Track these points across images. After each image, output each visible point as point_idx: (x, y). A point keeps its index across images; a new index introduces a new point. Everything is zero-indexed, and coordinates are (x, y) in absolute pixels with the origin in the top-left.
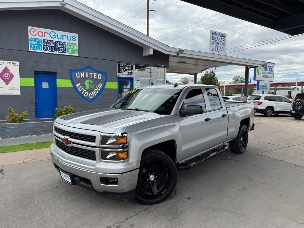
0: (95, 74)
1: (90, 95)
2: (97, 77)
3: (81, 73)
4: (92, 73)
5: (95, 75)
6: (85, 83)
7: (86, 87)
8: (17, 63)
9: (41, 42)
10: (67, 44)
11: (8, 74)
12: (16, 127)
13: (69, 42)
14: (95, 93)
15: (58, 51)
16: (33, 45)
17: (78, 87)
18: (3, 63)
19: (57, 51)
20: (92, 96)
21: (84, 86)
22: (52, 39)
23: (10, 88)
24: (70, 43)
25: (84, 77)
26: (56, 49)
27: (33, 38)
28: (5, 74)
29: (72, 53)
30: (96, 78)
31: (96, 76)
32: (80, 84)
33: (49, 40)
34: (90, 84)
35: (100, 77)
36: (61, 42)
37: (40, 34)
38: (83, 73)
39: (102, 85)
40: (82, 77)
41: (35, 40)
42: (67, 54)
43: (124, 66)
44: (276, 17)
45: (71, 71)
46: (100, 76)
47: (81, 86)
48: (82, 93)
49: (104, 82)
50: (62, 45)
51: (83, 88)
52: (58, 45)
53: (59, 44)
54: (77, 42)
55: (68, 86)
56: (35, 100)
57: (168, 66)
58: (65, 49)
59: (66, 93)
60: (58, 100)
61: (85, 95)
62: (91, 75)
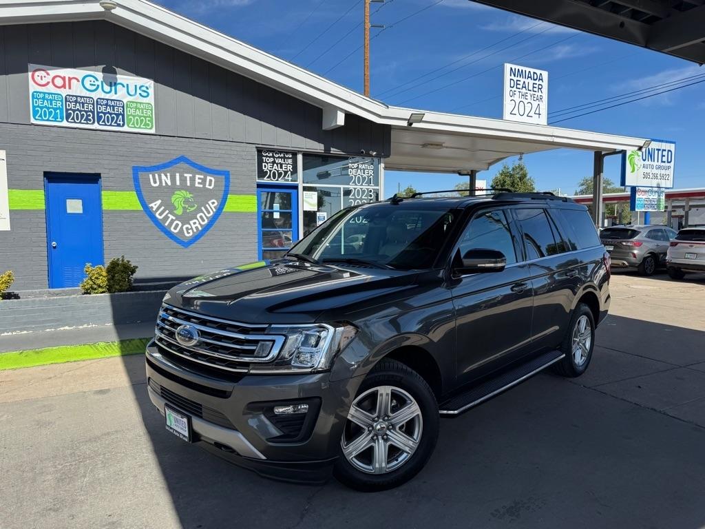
0: (197, 176)
1: (187, 229)
2: (204, 185)
3: (163, 175)
4: (191, 175)
5: (199, 178)
6: (173, 199)
7: (175, 209)
8: (2, 154)
9: (62, 101)
10: (127, 104)
13: (131, 99)
14: (200, 224)
15: (104, 121)
16: (42, 108)
17: (154, 210)
19: (101, 123)
20: (190, 231)
21: (171, 208)
22: (87, 94)
24: (133, 102)
25: (169, 183)
26: (99, 118)
27: (40, 93)
29: (140, 128)
30: (202, 186)
31: (200, 181)
32: (159, 202)
33: (81, 97)
34: (186, 201)
35: (210, 185)
36: (112, 100)
37: (59, 82)
38: (168, 174)
39: (216, 204)
40: (164, 184)
41: (47, 96)
42: (126, 129)
43: (273, 157)
44: (652, 14)
45: (136, 170)
46: (211, 181)
47: (163, 208)
48: (166, 224)
49: (221, 196)
50: (113, 107)
51: (167, 212)
52: (103, 109)
53: (107, 105)
54: (151, 100)
55: (131, 208)
56: (49, 243)
57: (388, 155)
58: (121, 116)
59: (125, 224)
60: (105, 242)
61: (172, 229)
62: (188, 179)
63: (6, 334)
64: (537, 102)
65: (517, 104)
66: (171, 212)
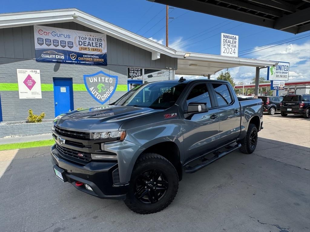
0: (106, 78)
1: (103, 97)
3: (94, 78)
4: (104, 78)
5: (107, 79)
6: (98, 87)
8: (38, 71)
11: (31, 81)
12: (34, 126)
14: (107, 96)
17: (91, 91)
18: (27, 71)
20: (104, 98)
21: (97, 90)
23: (33, 93)
25: (96, 81)
28: (28, 81)
30: (108, 82)
31: (107, 80)
32: (93, 88)
34: (102, 87)
35: (111, 81)
38: (96, 78)
39: (113, 88)
40: (95, 81)
43: (133, 70)
44: (275, 16)
45: (85, 76)
46: (111, 80)
47: (94, 90)
48: (96, 96)
49: (115, 85)
51: (96, 91)
55: (83, 90)
56: (55, 103)
57: (176, 69)
59: (81, 96)
60: (74, 103)
61: (97, 98)
62: (103, 79)
63: (43, 134)
64: (234, 48)
65: (226, 49)
66: (97, 92)
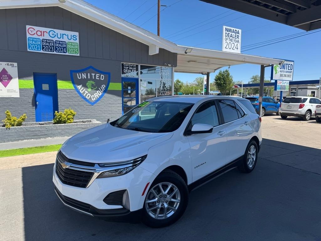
0: (97, 75)
1: (93, 97)
3: (83, 74)
4: (94, 74)
5: (98, 76)
6: (87, 84)
7: (88, 89)
8: (16, 64)
9: (40, 42)
10: (68, 43)
11: (6, 76)
12: (14, 131)
14: (98, 95)
15: (58, 51)
16: (32, 45)
17: (79, 89)
18: (1, 64)
20: (94, 98)
22: (51, 39)
23: (8, 91)
24: (70, 42)
25: (85, 78)
26: (56, 49)
27: (31, 38)
28: (3, 76)
29: (73, 53)
30: (99, 79)
31: (98, 77)
32: (81, 86)
33: (48, 40)
34: (93, 85)
35: (102, 78)
36: (61, 41)
37: (39, 33)
38: (85, 74)
39: (105, 87)
40: (83, 78)
41: (34, 39)
42: (67, 54)
43: (128, 66)
44: (289, 11)
45: (72, 72)
46: (102, 77)
47: (83, 88)
48: (84, 95)
49: (107, 83)
50: (62, 44)
51: (85, 90)
52: (58, 45)
53: (59, 43)
54: (78, 41)
55: (69, 88)
57: (176, 66)
58: (65, 49)
59: (67, 95)
60: (59, 103)
61: (87, 97)
62: (93, 76)
63: (25, 140)
64: (237, 43)
65: (228, 44)
